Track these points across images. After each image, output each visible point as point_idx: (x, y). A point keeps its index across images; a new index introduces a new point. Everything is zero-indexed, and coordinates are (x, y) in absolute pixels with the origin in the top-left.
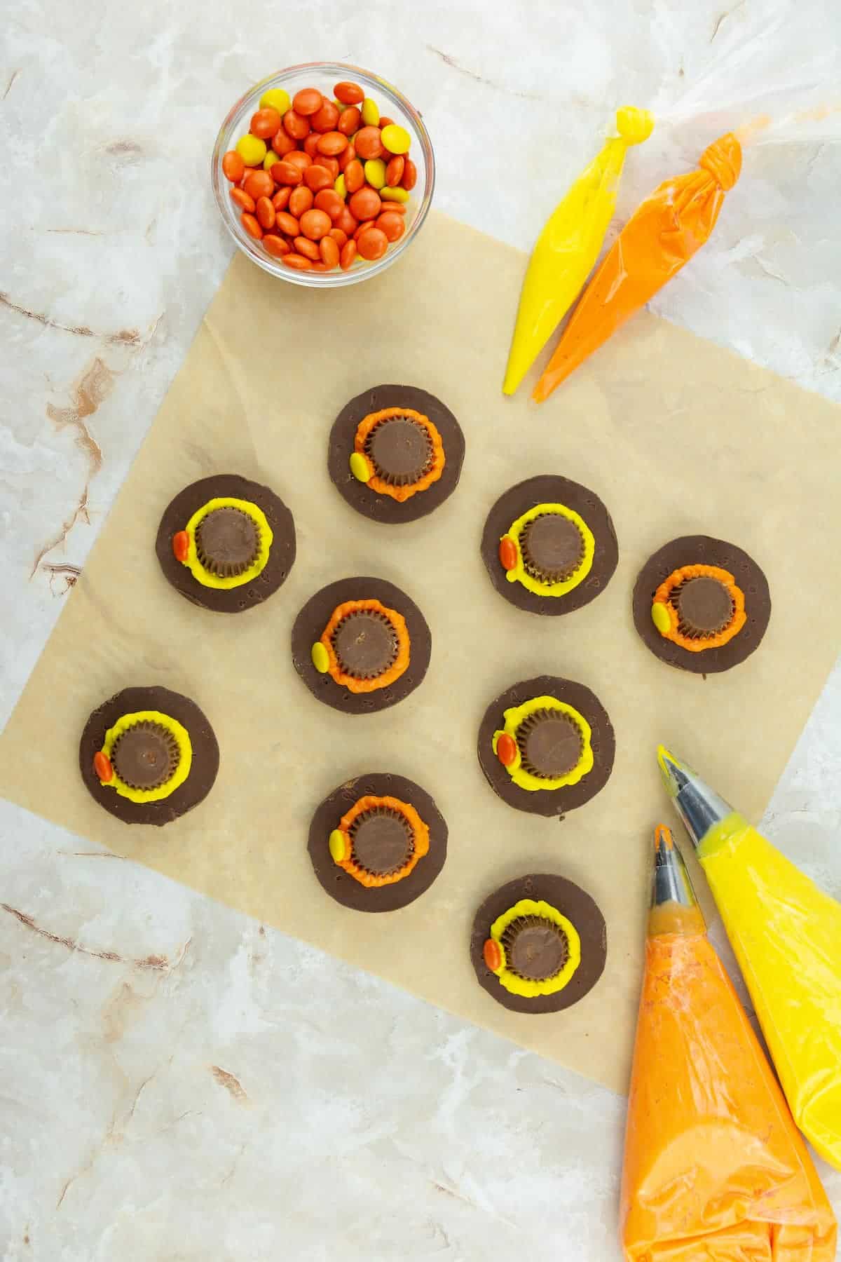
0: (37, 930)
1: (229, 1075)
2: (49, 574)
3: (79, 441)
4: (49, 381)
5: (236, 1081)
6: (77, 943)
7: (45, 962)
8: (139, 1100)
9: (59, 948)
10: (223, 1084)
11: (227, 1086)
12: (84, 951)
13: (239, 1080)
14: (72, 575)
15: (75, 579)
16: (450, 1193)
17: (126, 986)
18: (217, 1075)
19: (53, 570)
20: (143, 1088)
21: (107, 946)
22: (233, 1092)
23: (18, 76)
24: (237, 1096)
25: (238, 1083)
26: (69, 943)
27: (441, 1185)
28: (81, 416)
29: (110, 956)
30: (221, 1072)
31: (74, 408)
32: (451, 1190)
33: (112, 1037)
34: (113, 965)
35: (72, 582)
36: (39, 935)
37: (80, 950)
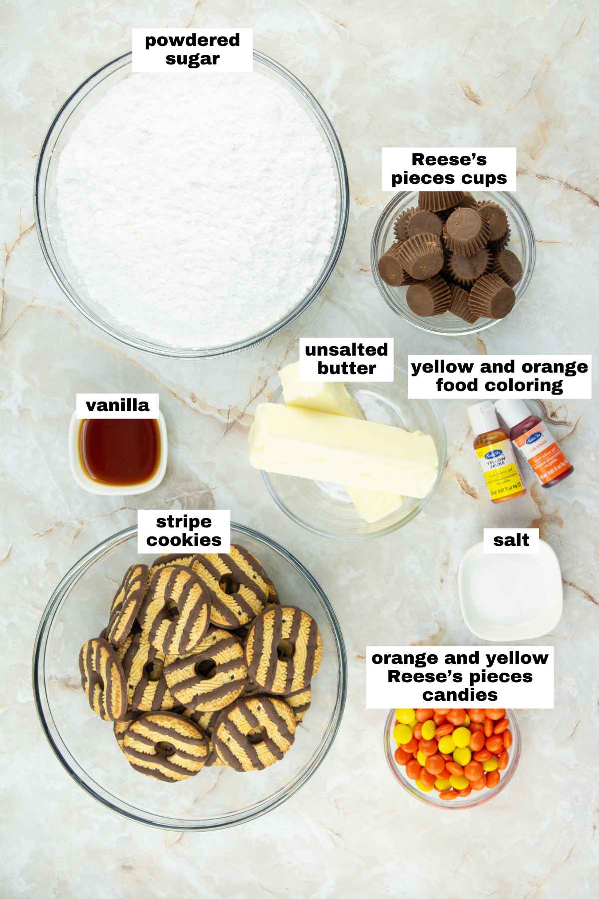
0: (588, 196)
1: (471, 100)
2: (568, 420)
3: (544, 503)
4: (561, 542)
5: (467, 96)
6: (563, 186)
7: (584, 175)
8: (529, 86)
9: (575, 184)
10: (475, 95)
11: (473, 93)
12: (559, 181)
13: (464, 95)
14: (553, 419)
15: (551, 416)
16: (337, 22)
17: (533, 158)
18: (479, 100)
19: (565, 423)
20: (525, 94)
21: (543, 185)
22: (469, 89)
23: (570, 734)
24: (467, 86)
25: (466, 95)
26: (568, 187)
27: (342, 27)
28: (542, 519)
29: (542, 177)
30: (477, 102)
31: (546, 524)
32: (337, 24)
33: (544, 126)
34: (541, 172)
35: (553, 415)
36: (587, 192)
37: (561, 182)
